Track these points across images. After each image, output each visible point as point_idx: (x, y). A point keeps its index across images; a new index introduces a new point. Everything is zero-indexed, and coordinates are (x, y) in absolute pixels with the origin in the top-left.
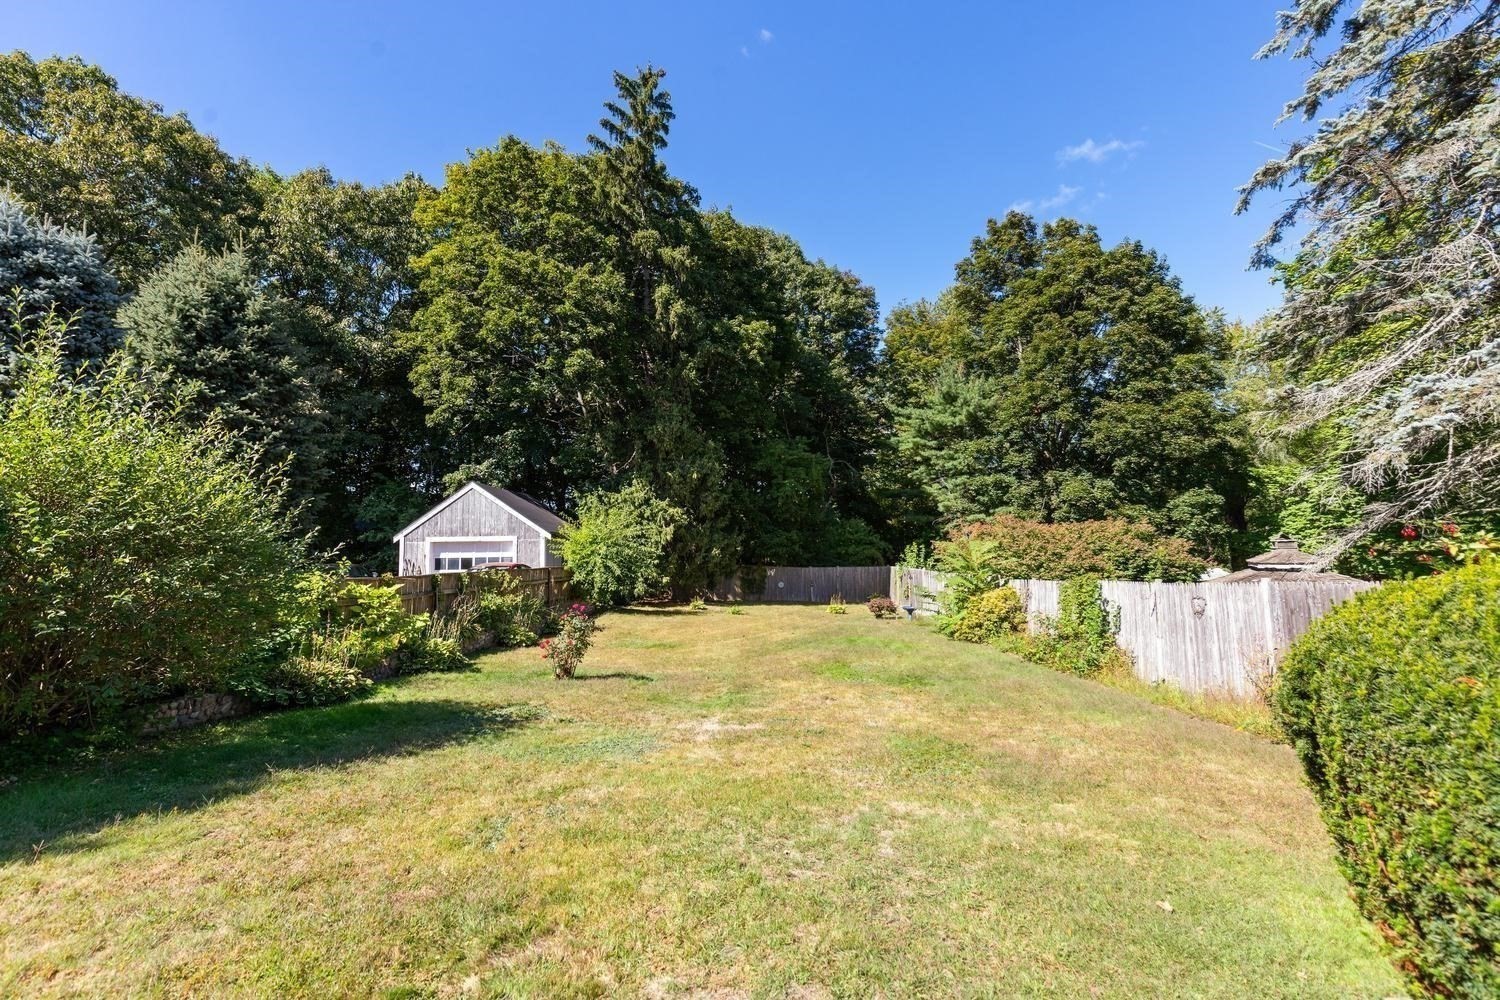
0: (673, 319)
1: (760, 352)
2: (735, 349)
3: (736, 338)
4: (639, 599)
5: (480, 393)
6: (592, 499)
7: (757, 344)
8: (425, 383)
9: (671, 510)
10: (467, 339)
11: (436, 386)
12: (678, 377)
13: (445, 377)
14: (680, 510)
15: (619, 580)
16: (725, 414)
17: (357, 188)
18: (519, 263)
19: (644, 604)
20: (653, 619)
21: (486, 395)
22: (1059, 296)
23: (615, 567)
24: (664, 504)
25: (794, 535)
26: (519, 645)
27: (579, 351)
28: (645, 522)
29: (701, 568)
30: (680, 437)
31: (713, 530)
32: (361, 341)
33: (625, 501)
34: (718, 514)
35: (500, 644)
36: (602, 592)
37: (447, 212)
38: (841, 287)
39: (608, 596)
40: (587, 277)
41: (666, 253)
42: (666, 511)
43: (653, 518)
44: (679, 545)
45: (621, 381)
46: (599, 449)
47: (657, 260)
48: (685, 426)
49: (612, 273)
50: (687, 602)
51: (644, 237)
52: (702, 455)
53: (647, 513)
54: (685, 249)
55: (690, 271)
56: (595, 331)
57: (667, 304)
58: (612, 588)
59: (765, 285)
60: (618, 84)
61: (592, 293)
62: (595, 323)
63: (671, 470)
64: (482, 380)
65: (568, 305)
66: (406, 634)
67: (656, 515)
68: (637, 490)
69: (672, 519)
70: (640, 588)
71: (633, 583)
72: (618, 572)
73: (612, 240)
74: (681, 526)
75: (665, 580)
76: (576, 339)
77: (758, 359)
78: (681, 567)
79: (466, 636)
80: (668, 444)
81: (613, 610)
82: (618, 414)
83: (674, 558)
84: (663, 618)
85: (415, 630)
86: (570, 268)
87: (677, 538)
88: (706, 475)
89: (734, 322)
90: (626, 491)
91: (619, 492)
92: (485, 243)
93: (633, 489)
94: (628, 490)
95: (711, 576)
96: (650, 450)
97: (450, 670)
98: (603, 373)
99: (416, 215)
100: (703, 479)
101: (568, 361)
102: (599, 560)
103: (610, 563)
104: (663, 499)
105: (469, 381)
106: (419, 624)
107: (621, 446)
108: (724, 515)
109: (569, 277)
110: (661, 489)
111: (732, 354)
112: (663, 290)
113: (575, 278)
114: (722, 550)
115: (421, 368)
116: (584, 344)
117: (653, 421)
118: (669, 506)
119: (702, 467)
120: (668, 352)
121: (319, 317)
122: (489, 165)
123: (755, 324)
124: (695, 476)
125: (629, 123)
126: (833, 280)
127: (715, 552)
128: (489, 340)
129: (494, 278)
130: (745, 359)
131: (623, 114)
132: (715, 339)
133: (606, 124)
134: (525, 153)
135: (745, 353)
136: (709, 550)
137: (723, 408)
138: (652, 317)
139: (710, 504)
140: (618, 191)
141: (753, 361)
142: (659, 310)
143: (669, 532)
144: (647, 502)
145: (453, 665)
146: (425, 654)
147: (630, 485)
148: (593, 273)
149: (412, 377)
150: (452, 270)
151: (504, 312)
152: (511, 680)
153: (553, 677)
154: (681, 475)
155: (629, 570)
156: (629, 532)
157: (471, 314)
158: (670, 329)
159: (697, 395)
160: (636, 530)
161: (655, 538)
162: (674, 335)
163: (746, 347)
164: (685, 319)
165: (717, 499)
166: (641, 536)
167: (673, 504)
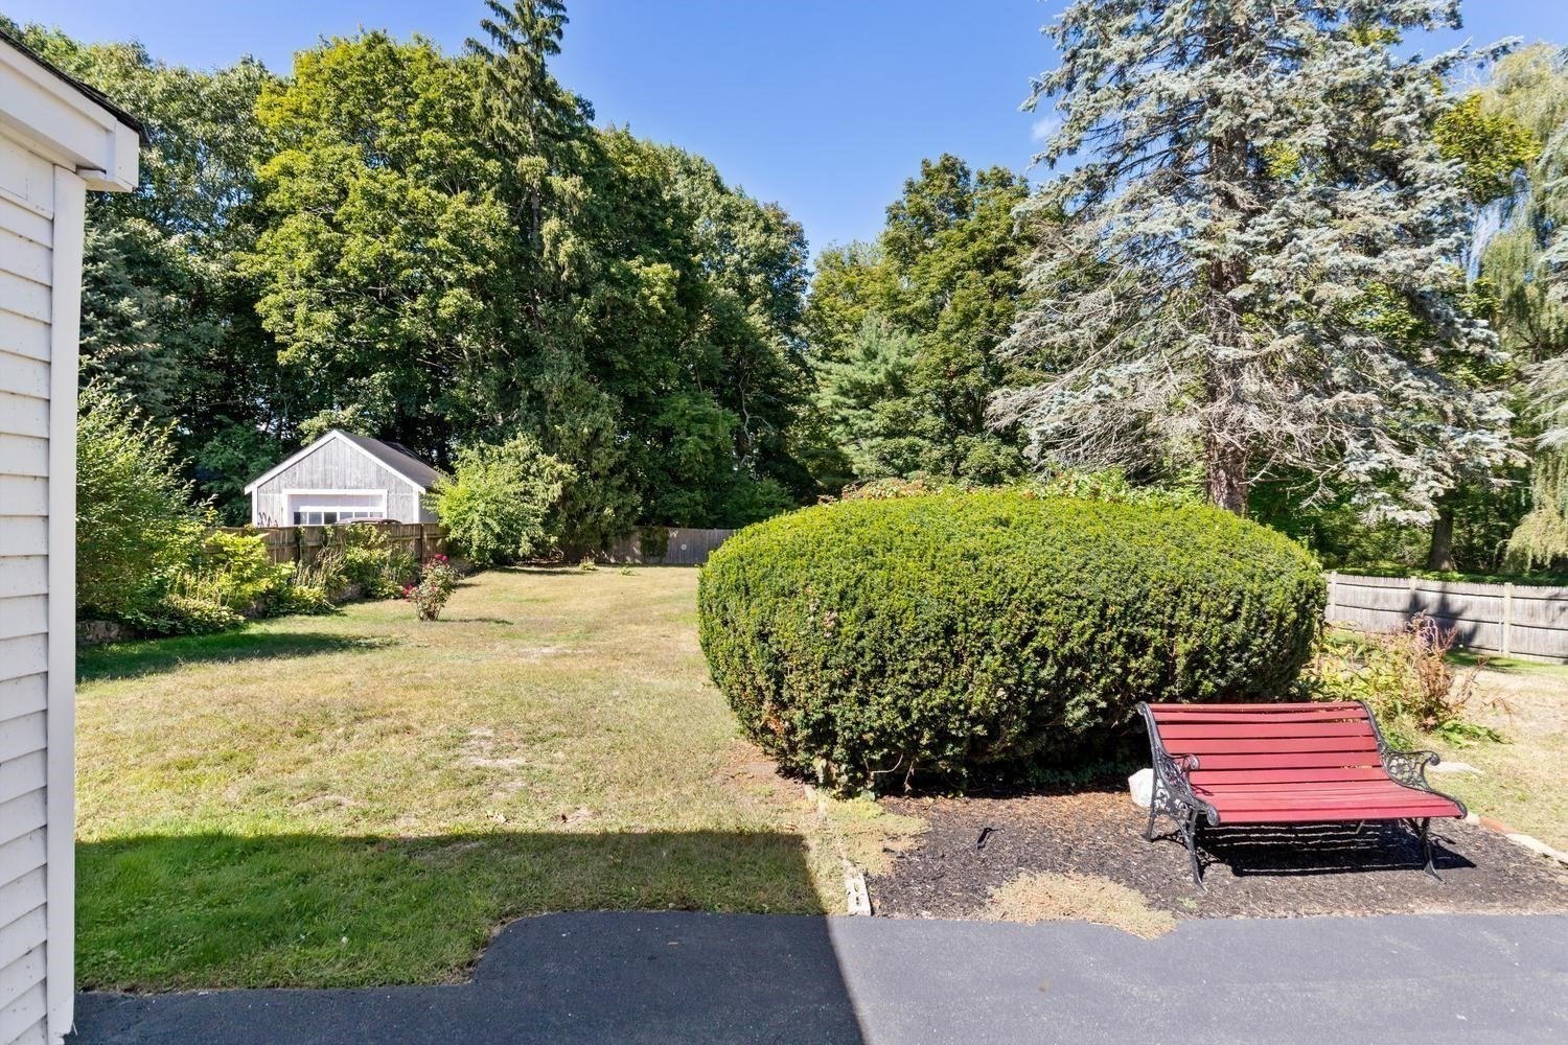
0: (562, 259)
1: (662, 298)
2: (634, 293)
3: (633, 281)
4: (526, 559)
5: (343, 327)
6: (472, 454)
7: (657, 289)
8: (276, 316)
9: (560, 467)
10: (326, 266)
11: (290, 318)
12: (568, 323)
13: (301, 311)
14: (569, 467)
15: (499, 537)
16: (621, 362)
17: (183, 74)
18: (385, 187)
19: (530, 565)
20: (536, 577)
21: (349, 334)
22: (982, 252)
23: (494, 524)
24: (552, 459)
25: (697, 495)
26: (387, 597)
27: (456, 291)
28: (531, 478)
29: (592, 527)
30: (570, 388)
31: (606, 488)
32: (196, 261)
33: (509, 455)
34: (613, 471)
35: (367, 595)
36: (481, 549)
37: (297, 112)
38: (761, 224)
39: (487, 555)
40: (463, 207)
41: (556, 181)
42: (553, 467)
43: (539, 474)
44: (569, 504)
45: (505, 323)
46: (480, 398)
47: (547, 188)
48: (576, 377)
49: (494, 203)
50: (577, 562)
51: (530, 165)
52: (595, 408)
53: (533, 469)
54: (577, 180)
55: (583, 205)
56: (472, 270)
57: (557, 240)
58: (491, 546)
59: (670, 221)
61: (469, 226)
62: (473, 260)
63: (561, 423)
64: (345, 315)
65: (441, 240)
66: (273, 581)
67: (543, 470)
68: (521, 444)
69: (560, 476)
70: (525, 548)
71: (517, 543)
72: (498, 530)
73: (493, 166)
74: (570, 484)
75: (553, 539)
76: (451, 277)
77: (659, 306)
78: (571, 527)
79: (332, 586)
80: (556, 395)
81: (493, 568)
82: (502, 360)
83: (563, 516)
84: (545, 577)
85: (281, 577)
86: (444, 196)
87: (566, 496)
88: (599, 429)
89: (633, 263)
90: (509, 445)
91: (502, 444)
92: (344, 159)
93: (518, 442)
94: (512, 444)
95: (604, 536)
96: (537, 399)
97: (316, 614)
98: (482, 316)
99: (259, 111)
100: (596, 434)
101: (443, 302)
102: (476, 517)
103: (489, 521)
104: (550, 454)
105: (328, 317)
106: (285, 572)
107: (506, 395)
108: (620, 472)
109: (443, 207)
110: (549, 443)
111: (630, 299)
112: (551, 225)
113: (450, 210)
114: (616, 510)
115: (271, 299)
116: (461, 281)
117: (540, 368)
118: (558, 461)
119: (594, 421)
120: (558, 293)
121: (142, 233)
122: (348, 64)
123: (656, 267)
124: (586, 430)
125: (515, 26)
126: (751, 216)
127: (608, 511)
128: (350, 273)
129: (356, 203)
130: (645, 306)
131: (507, 14)
132: (612, 281)
133: (487, 26)
134: (391, 56)
135: (644, 298)
136: (601, 510)
137: (621, 357)
138: (541, 253)
139: (603, 460)
140: (502, 106)
141: (653, 308)
142: (548, 247)
143: (556, 489)
144: (533, 456)
145: (319, 610)
146: (291, 600)
147: (515, 438)
148: (471, 203)
149: (259, 307)
150: (306, 186)
151: (369, 243)
152: (377, 621)
153: (417, 620)
154: (571, 429)
155: (510, 527)
156: (510, 489)
157: (329, 241)
158: (560, 269)
159: (590, 342)
160: (519, 487)
161: (541, 495)
162: (564, 276)
163: (646, 292)
164: (577, 259)
165: (610, 455)
166: (525, 493)
167: (562, 460)
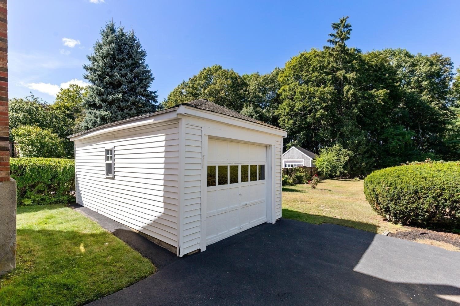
0: (349, 96)
1: (383, 100)
2: (372, 100)
3: (372, 96)
4: (338, 177)
5: (294, 124)
6: (324, 150)
7: (381, 98)
8: (282, 123)
9: (348, 152)
10: (292, 110)
11: (284, 122)
12: (351, 113)
13: (286, 121)
14: (351, 152)
15: (330, 171)
16: (368, 121)
17: (265, 76)
18: (304, 89)
19: (339, 178)
20: (341, 181)
21: (296, 124)
23: (329, 167)
24: (346, 150)
26: (305, 183)
27: (320, 111)
28: (340, 155)
29: (358, 168)
30: (352, 131)
31: (363, 157)
32: (267, 114)
33: (334, 150)
34: (365, 153)
35: (300, 182)
36: (326, 174)
37: (286, 77)
38: (429, 63)
39: (328, 175)
40: (322, 90)
41: (348, 75)
42: (346, 152)
43: (342, 154)
45: (334, 116)
46: (326, 135)
47: (345, 78)
48: (353, 127)
49: (330, 86)
50: (353, 178)
51: (340, 74)
52: (359, 135)
53: (341, 153)
54: (354, 73)
55: (356, 80)
56: (324, 105)
57: (348, 91)
58: (329, 173)
59: (387, 75)
60: (333, 26)
61: (323, 94)
62: (325, 102)
63: (348, 140)
64: (295, 120)
65: (317, 99)
66: (284, 178)
67: (343, 153)
68: (337, 147)
69: (348, 155)
70: (338, 174)
71: (336, 172)
72: (330, 169)
73: (330, 77)
74: (351, 157)
75: (346, 172)
76: (319, 107)
77: (382, 102)
78: (352, 168)
79: (294, 180)
80: (347, 133)
81: (329, 179)
82: (332, 125)
83: (349, 165)
84: (343, 182)
85: (285, 178)
86: (317, 88)
87: (350, 160)
88: (360, 141)
90: (334, 147)
91: (332, 147)
92: (295, 86)
93: (336, 146)
94: (335, 147)
95: (362, 171)
96: (342, 135)
98: (327, 115)
99: (278, 79)
100: (359, 143)
101: (317, 114)
102: (325, 166)
103: (328, 167)
104: (346, 149)
105: (292, 121)
106: (286, 177)
107: (333, 135)
108: (368, 153)
109: (317, 91)
110: (345, 146)
111: (371, 102)
113: (319, 91)
114: (366, 164)
115: (281, 119)
116: (322, 108)
117: (342, 126)
118: (348, 151)
119: (359, 139)
120: (348, 105)
121: (259, 110)
122: (296, 64)
123: (381, 91)
124: (356, 142)
125: (336, 37)
126: (424, 61)
127: (363, 164)
128: (297, 111)
129: (298, 95)
130: (376, 104)
131: (334, 35)
132: (365, 98)
133: (330, 41)
134: (306, 59)
135: (377, 101)
136: (361, 164)
137: (368, 119)
138: (343, 95)
139: (362, 149)
140: (332, 60)
141: (380, 104)
142: (345, 94)
143: (347, 158)
144: (340, 150)
145: (292, 185)
146: (287, 182)
147: (335, 145)
148: (324, 88)
149: (279, 121)
150: (287, 93)
151: (300, 103)
152: (303, 188)
153: (311, 188)
154: (352, 142)
155: (334, 168)
156: (333, 158)
157: (292, 104)
158: (348, 99)
159: (358, 117)
160: (336, 158)
161: (343, 160)
162: (350, 100)
163: (377, 99)
164: (354, 95)
165: (364, 148)
166: (338, 159)
167: (349, 150)
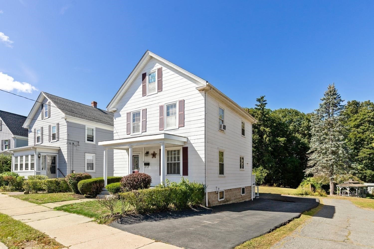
44: (268, 176)
89: (279, 138)
112: (265, 136)
